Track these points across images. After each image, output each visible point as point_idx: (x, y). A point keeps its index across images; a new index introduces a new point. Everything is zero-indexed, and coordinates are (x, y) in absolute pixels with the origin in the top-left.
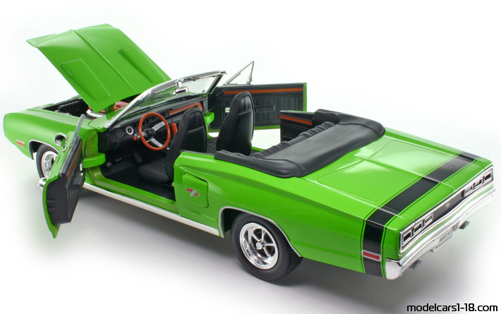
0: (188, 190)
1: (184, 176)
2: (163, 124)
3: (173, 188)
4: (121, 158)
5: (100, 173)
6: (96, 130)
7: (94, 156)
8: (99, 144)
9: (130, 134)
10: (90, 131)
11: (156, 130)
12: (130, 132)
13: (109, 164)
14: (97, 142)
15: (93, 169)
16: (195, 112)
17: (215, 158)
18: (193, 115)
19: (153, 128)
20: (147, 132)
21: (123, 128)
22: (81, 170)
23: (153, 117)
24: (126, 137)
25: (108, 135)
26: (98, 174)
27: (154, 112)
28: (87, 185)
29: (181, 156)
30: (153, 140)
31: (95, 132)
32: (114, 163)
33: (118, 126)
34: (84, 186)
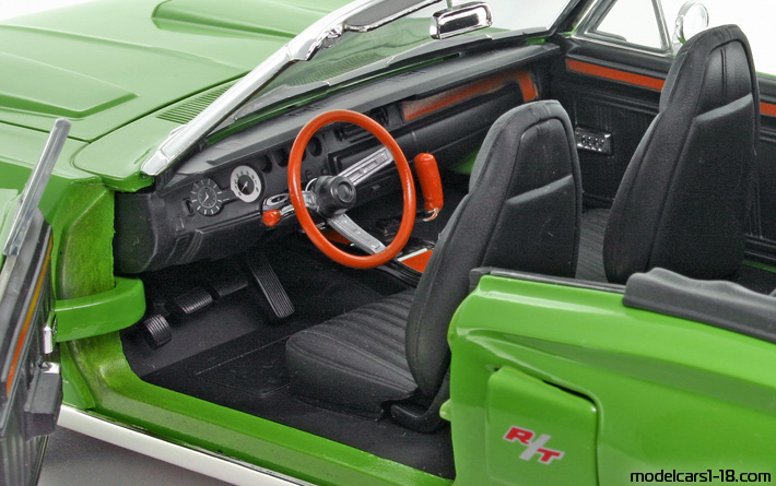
0: (513, 434)
1: (495, 377)
2: (383, 157)
3: (446, 425)
4: (208, 300)
5: (122, 362)
6: (106, 182)
7: (95, 290)
8: (116, 242)
9: (248, 199)
10: (80, 188)
11: (356, 180)
12: (247, 192)
13: (158, 324)
14: (111, 233)
15: (92, 344)
16: (542, 121)
17: (627, 304)
18: (532, 131)
19: (344, 174)
20: (323, 191)
21: (219, 174)
22: (48, 349)
23: (342, 127)
24: (231, 213)
25: (155, 204)
26: (113, 365)
27: (342, 106)
28: (71, 416)
29: (478, 293)
30: (344, 224)
31: (103, 193)
32: (176, 319)
33: (199, 166)
34: (62, 421)
